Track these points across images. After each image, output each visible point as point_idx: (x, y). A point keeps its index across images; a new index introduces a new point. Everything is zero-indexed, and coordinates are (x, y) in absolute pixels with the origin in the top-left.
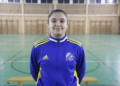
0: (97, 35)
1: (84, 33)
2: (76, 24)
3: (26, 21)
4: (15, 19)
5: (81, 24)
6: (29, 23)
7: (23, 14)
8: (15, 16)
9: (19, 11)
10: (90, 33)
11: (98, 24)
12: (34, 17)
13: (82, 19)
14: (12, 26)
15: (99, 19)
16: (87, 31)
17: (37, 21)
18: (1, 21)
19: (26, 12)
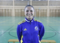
0: (54, 17)
1: (46, 16)
2: (42, 11)
3: (15, 10)
4: (10, 9)
5: (45, 11)
6: (17, 11)
7: (14, 6)
8: (10, 7)
9: (12, 5)
10: (50, 16)
11: (54, 11)
13: (45, 9)
14: (8, 12)
15: (55, 9)
16: (48, 15)
17: (21, 10)
18: (2, 10)
19: (16, 5)
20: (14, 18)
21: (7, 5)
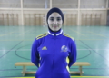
0: (88, 27)
1: (76, 25)
2: (69, 17)
3: (25, 15)
4: (15, 13)
5: (74, 17)
6: (27, 17)
7: (22, 9)
8: (15, 10)
9: (18, 6)
10: (82, 25)
11: (88, 17)
12: (32, 11)
13: (74, 13)
14: (13, 19)
15: (89, 13)
16: (79, 23)
17: (35, 14)
18: (3, 15)
19: (25, 6)
20: (23, 28)
21: (11, 6)
